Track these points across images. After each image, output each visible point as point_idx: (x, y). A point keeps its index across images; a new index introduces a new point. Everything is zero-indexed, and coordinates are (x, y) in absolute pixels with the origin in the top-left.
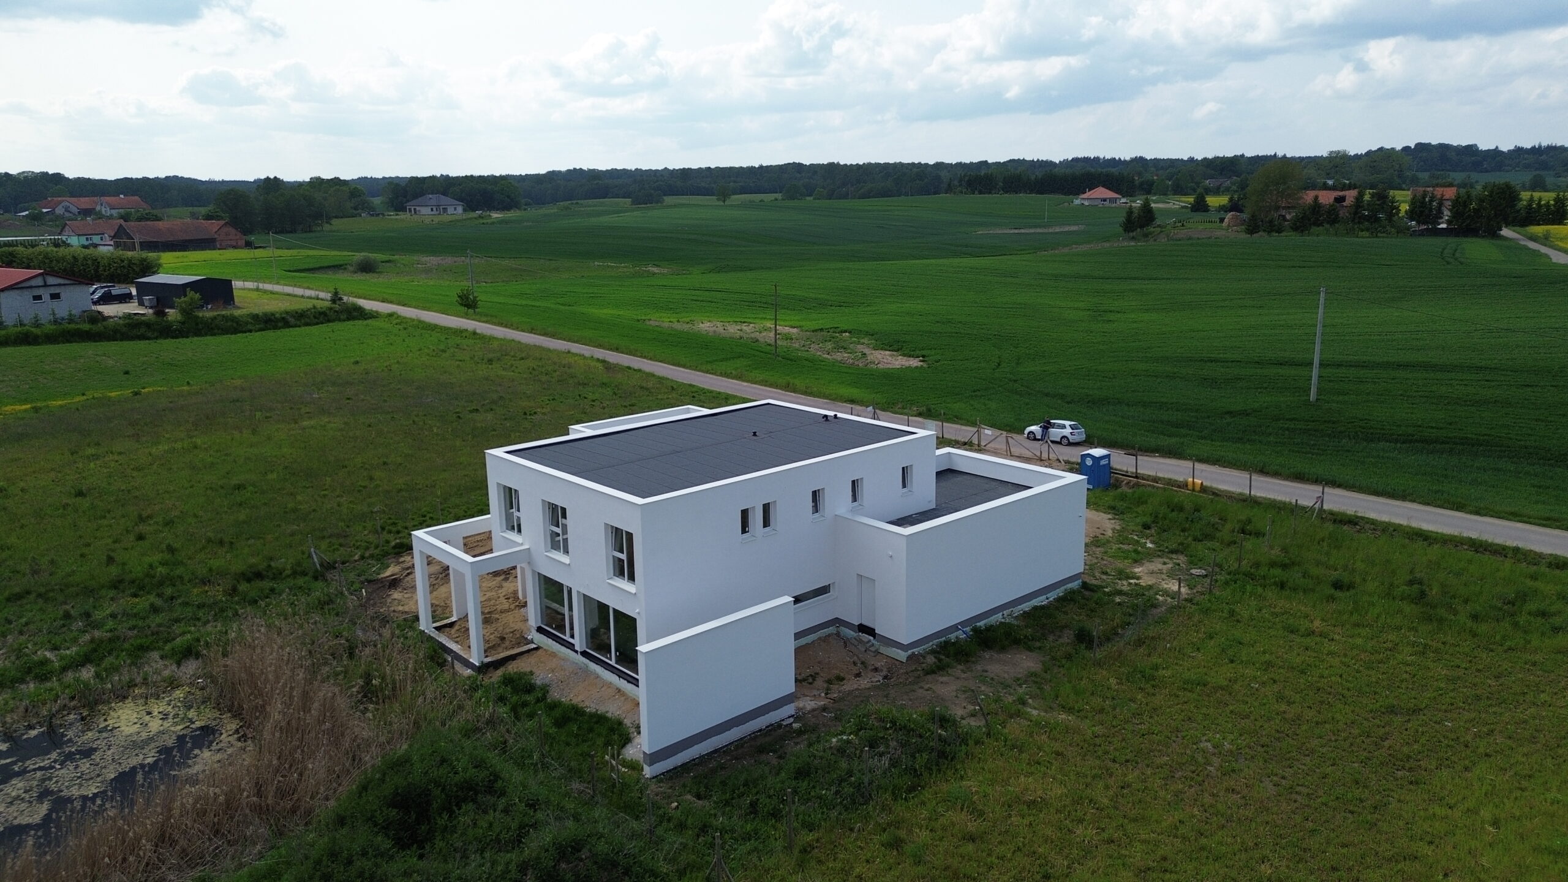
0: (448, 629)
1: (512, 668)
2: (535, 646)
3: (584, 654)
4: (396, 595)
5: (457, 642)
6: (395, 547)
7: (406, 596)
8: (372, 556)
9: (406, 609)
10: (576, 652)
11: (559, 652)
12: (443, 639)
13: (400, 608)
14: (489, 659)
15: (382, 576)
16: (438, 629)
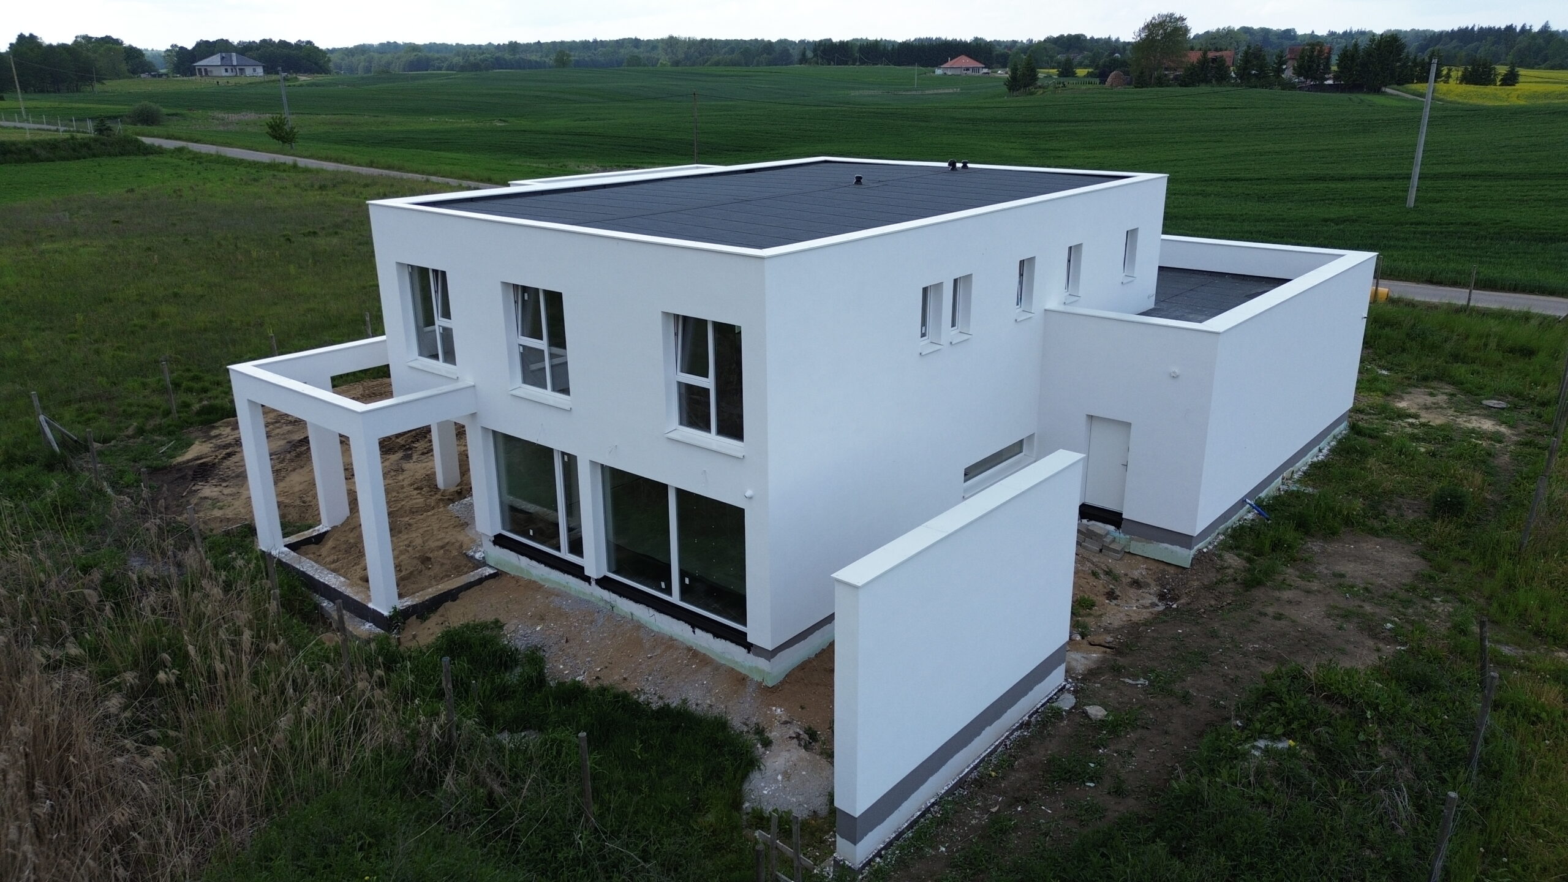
0: (313, 547)
1: (457, 616)
2: (492, 571)
3: (604, 583)
4: (208, 490)
5: (334, 571)
6: (199, 413)
7: (226, 491)
8: (158, 429)
9: (229, 513)
10: (587, 579)
11: (546, 580)
12: (307, 565)
13: (217, 513)
14: (408, 602)
15: (180, 459)
16: (292, 547)
